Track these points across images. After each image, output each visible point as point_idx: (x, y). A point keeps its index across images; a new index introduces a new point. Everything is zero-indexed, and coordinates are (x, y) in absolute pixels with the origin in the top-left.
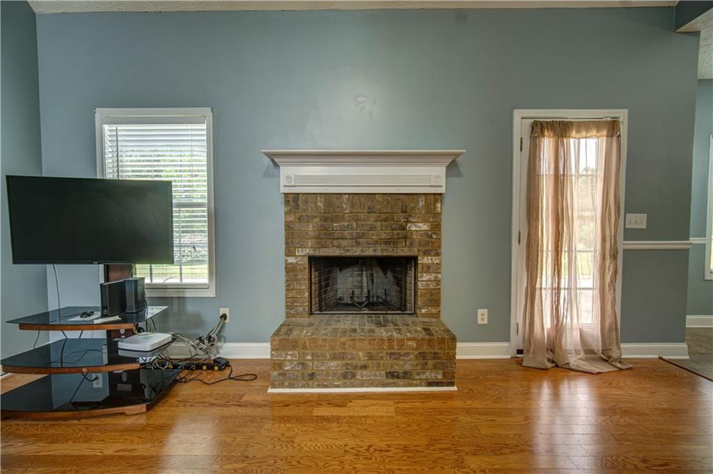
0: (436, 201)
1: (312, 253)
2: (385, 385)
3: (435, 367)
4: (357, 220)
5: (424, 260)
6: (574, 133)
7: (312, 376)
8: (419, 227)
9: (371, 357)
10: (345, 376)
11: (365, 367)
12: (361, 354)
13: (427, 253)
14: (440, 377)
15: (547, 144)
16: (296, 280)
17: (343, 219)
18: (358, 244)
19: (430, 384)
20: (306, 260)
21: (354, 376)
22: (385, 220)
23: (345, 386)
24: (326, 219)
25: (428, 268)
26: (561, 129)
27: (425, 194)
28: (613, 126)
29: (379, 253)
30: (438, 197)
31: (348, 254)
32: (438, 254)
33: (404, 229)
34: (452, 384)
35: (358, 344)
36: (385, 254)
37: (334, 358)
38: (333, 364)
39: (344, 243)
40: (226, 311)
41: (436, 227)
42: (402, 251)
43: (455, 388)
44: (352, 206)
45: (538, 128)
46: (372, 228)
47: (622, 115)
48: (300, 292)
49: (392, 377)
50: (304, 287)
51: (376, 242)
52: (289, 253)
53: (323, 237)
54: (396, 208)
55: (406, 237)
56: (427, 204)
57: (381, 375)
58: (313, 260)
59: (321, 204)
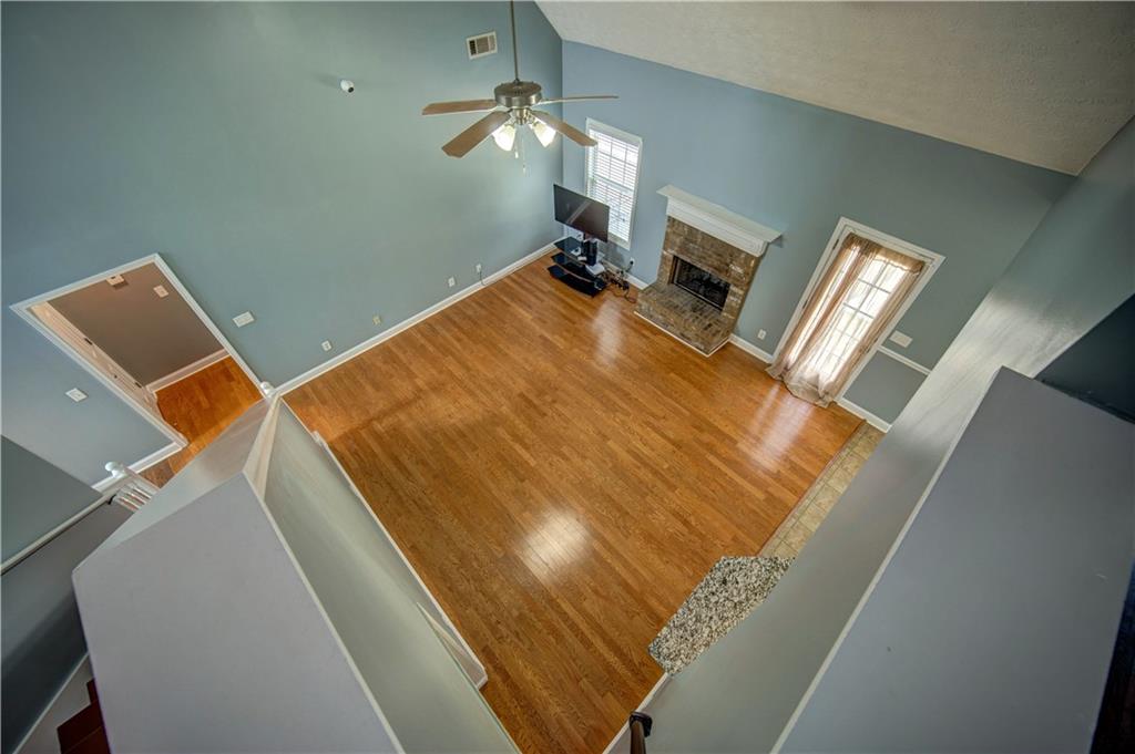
0: (752, 259)
1: (676, 254)
2: (678, 337)
4: (703, 248)
5: (732, 288)
7: (651, 317)
8: (737, 269)
9: (675, 323)
11: (673, 325)
13: (736, 286)
15: (853, 254)
16: (665, 265)
17: (695, 243)
18: (701, 261)
19: (697, 348)
20: (672, 256)
22: (719, 255)
23: (663, 327)
24: (686, 239)
25: (734, 294)
26: (869, 248)
27: (747, 253)
29: (710, 272)
31: (694, 264)
32: (742, 289)
33: (728, 265)
36: (713, 274)
37: (661, 315)
38: (660, 317)
39: (694, 257)
40: (634, 260)
41: (747, 274)
42: (723, 279)
43: (708, 356)
44: (703, 240)
45: (852, 240)
46: (710, 256)
48: (666, 271)
49: (683, 336)
50: (668, 270)
51: (709, 266)
52: (665, 249)
53: (684, 248)
54: (728, 252)
55: (727, 271)
56: (745, 259)
57: (678, 332)
58: (676, 258)
59: (686, 230)
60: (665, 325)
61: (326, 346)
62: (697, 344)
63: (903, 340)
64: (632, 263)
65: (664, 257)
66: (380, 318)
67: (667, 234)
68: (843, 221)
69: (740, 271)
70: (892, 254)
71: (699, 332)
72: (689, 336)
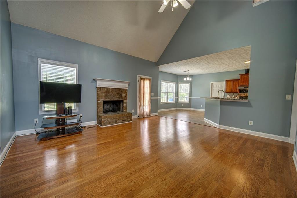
0: (126, 90)
1: (104, 100)
2: (122, 123)
3: (129, 118)
4: (113, 93)
5: (124, 101)
6: (145, 80)
7: (110, 123)
8: (124, 95)
9: (120, 118)
10: (115, 122)
11: (118, 120)
12: (118, 118)
13: (125, 100)
14: (130, 120)
15: (142, 81)
16: (100, 106)
17: (110, 93)
18: (113, 98)
19: (128, 121)
20: (102, 102)
21: (117, 122)
22: (118, 93)
23: (115, 124)
24: (107, 93)
25: (125, 103)
26: (144, 79)
27: (125, 89)
28: (150, 80)
29: (117, 100)
30: (127, 89)
31: (111, 100)
32: (127, 100)
33: (121, 95)
34: (131, 121)
35: (118, 116)
36: (118, 100)
37: (113, 119)
39: (110, 98)
40: (81, 115)
41: (126, 95)
42: (121, 99)
43: (132, 121)
44: (112, 90)
45: (141, 79)
46: (116, 95)
47: (151, 78)
48: (101, 109)
53: (107, 97)
54: (120, 91)
55: (121, 97)
56: (125, 91)
59: (105, 90)
63: (153, 94)
68: (138, 76)
69: (125, 95)
70: (147, 79)
71: (128, 115)
72: (125, 119)
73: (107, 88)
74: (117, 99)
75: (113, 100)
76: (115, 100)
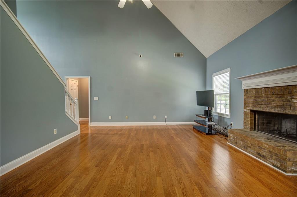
1: (251, 109)
2: (256, 157)
4: (267, 98)
7: (236, 143)
11: (250, 147)
12: (249, 142)
16: (246, 117)
17: (262, 97)
18: (268, 107)
19: (274, 166)
22: (280, 97)
24: (256, 97)
29: (277, 111)
31: (264, 110)
33: (290, 101)
36: (280, 112)
37: (242, 140)
38: (241, 142)
39: (262, 106)
44: (266, 92)
46: (273, 101)
48: (248, 121)
49: (259, 155)
50: (249, 120)
51: (275, 107)
52: (245, 108)
53: (255, 103)
55: (291, 106)
57: (255, 153)
58: (252, 111)
59: (254, 92)
60: (245, 148)
61: (110, 117)
62: (273, 161)
64: (231, 124)
65: (245, 113)
66: (128, 117)
67: (245, 100)
71: (272, 150)
72: (264, 154)
73: (256, 89)
74: (277, 109)
75: (267, 110)
76: (272, 111)
